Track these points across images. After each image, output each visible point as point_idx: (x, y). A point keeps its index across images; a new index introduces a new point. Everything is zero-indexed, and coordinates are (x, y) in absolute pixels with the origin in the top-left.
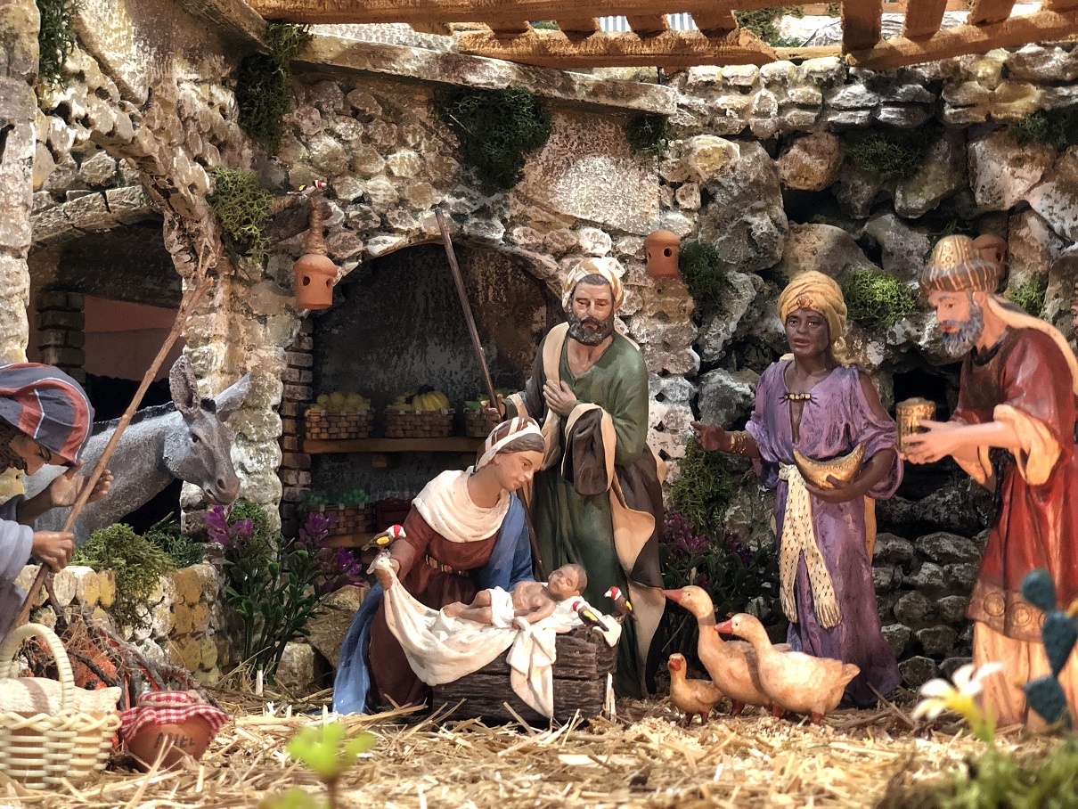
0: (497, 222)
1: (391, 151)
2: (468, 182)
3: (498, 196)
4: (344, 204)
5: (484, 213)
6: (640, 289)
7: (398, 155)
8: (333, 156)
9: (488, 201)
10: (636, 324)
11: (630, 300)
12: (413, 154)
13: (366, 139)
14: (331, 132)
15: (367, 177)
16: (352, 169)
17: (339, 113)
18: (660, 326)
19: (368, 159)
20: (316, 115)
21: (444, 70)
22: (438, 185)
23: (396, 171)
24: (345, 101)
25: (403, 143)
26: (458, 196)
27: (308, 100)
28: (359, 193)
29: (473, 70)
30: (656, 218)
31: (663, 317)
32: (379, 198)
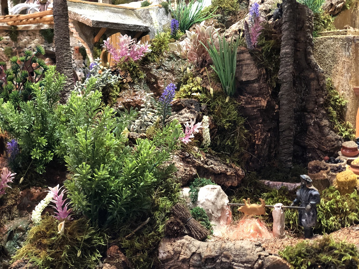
0: (51, 48)
1: (34, 39)
2: (46, 42)
3: (51, 44)
4: (28, 48)
5: (49, 47)
6: (76, 55)
7: (35, 40)
8: (25, 42)
9: (49, 45)
10: (75, 61)
11: (74, 57)
12: (38, 40)
13: (31, 38)
14: (25, 38)
15: (31, 44)
16: (29, 43)
17: (26, 35)
18: (79, 61)
19: (31, 41)
20: (23, 36)
21: (38, 28)
22: (42, 44)
23: (35, 42)
24: (27, 34)
25: (36, 38)
26: (45, 45)
27: (22, 34)
28: (30, 46)
29: (42, 27)
30: (78, 44)
31: (79, 59)
32: (33, 47)
